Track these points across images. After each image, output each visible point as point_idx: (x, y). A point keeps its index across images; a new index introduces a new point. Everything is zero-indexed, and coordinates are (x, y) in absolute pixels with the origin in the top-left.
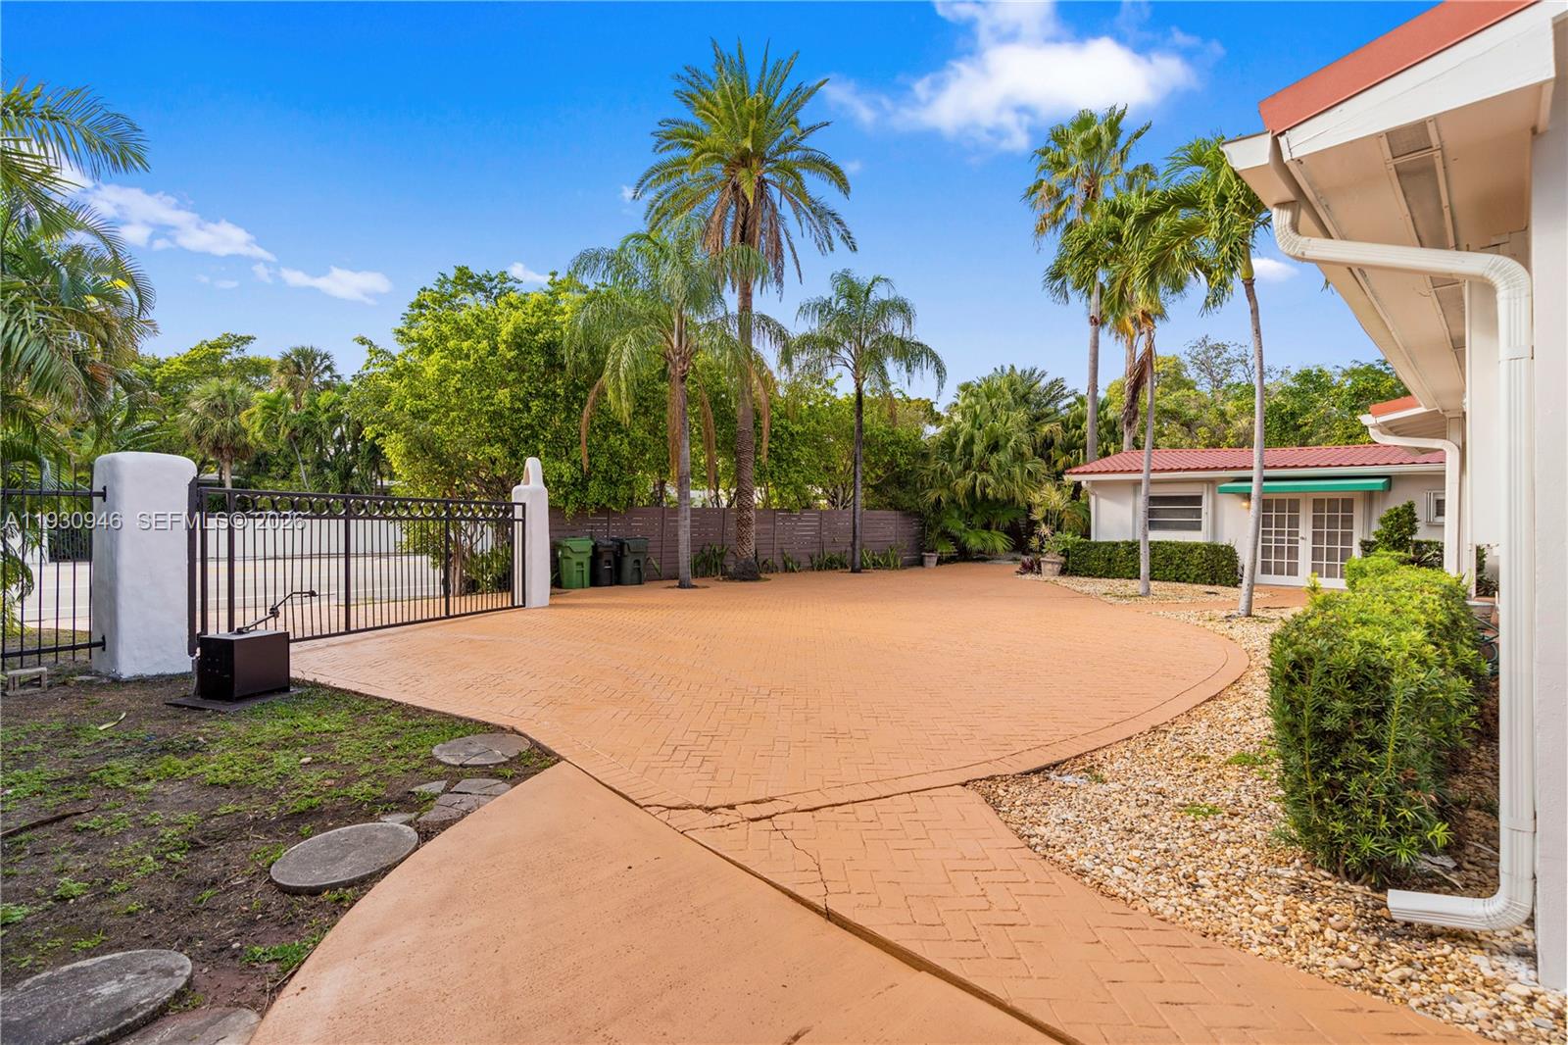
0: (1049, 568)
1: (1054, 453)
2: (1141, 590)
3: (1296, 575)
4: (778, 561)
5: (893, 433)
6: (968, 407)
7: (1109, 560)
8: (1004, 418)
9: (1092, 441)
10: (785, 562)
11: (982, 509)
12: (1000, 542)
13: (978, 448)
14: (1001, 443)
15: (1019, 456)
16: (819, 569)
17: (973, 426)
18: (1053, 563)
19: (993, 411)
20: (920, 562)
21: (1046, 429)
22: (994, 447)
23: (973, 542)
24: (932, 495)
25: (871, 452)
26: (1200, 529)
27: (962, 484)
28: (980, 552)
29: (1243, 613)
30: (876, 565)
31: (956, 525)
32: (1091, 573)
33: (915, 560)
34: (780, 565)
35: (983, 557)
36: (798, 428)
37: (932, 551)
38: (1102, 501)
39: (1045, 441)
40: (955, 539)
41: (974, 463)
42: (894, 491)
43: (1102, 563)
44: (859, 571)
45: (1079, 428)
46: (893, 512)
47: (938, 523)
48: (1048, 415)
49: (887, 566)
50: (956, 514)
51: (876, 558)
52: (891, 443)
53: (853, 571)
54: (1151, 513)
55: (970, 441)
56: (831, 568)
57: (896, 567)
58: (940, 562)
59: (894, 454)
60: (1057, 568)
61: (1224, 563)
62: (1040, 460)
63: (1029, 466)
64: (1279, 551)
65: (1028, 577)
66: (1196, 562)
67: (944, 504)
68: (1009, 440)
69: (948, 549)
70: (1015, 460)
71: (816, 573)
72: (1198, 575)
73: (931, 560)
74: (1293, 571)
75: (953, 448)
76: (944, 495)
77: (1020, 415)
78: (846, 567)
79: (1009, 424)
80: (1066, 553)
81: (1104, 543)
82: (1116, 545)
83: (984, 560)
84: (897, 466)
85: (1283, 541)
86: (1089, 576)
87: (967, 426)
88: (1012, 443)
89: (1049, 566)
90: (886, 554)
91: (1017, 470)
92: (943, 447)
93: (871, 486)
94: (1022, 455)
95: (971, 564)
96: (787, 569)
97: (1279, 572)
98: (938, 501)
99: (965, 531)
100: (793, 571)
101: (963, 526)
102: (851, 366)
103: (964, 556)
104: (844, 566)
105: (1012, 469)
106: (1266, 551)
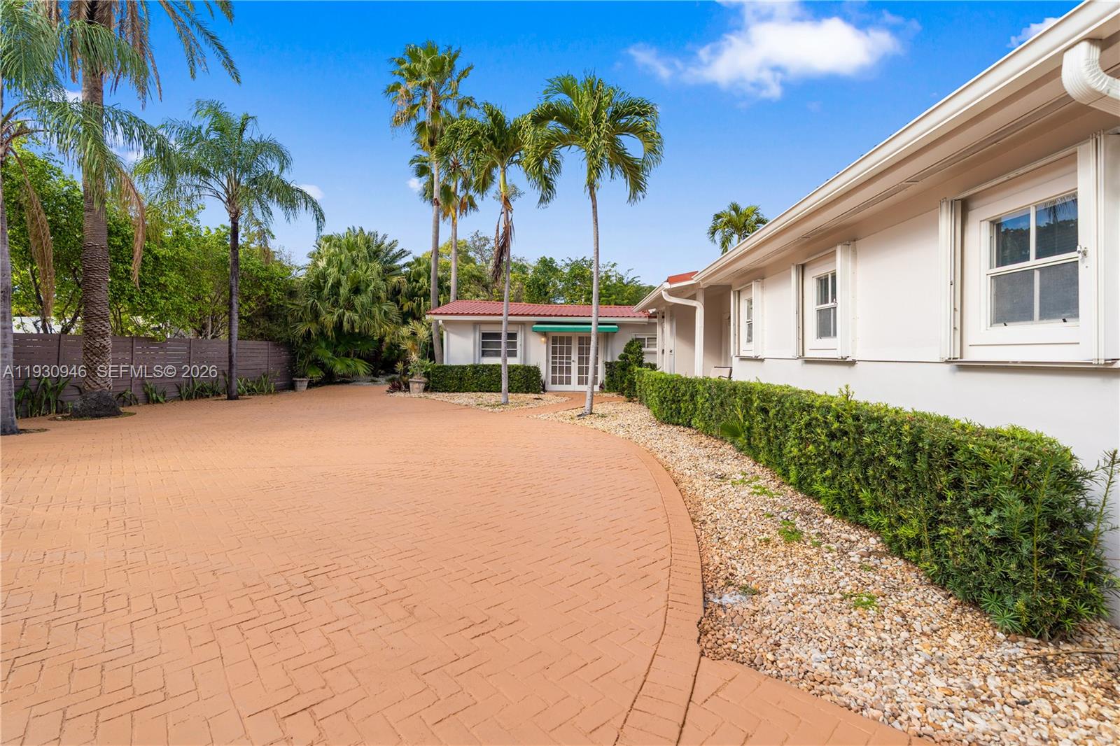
0: (416, 386)
1: (401, 299)
2: (503, 400)
3: (570, 384)
4: (137, 392)
5: (266, 270)
6: (333, 255)
7: (461, 379)
8: (364, 268)
9: (435, 292)
10: (147, 394)
11: (346, 340)
12: (362, 368)
13: (344, 291)
14: (363, 287)
15: (376, 299)
16: (189, 398)
17: (339, 271)
18: (419, 383)
19: (354, 262)
20: (291, 387)
21: (395, 280)
22: (356, 290)
23: (339, 368)
24: (302, 329)
25: (245, 285)
26: (515, 356)
27: (329, 319)
28: (343, 376)
29: (588, 412)
30: (251, 392)
31: (325, 354)
32: (447, 389)
33: (285, 385)
34: (140, 396)
35: (346, 380)
36: (163, 252)
37: (303, 377)
38: (451, 335)
39: (395, 289)
40: (322, 366)
41: (341, 301)
42: (264, 323)
43: (456, 382)
44: (236, 398)
45: (417, 282)
46: (265, 343)
47: (310, 352)
48: (394, 270)
49: (262, 392)
50: (323, 345)
51: (250, 384)
52: (266, 279)
53: (230, 398)
54: (484, 345)
55: (337, 284)
56: (201, 397)
57: (270, 392)
58: (311, 385)
59: (267, 289)
60: (422, 386)
61: (534, 378)
62: (391, 303)
63: (384, 307)
64: (561, 369)
65: (399, 395)
66: (517, 378)
67: (313, 336)
68: (369, 286)
69: (316, 374)
70: (373, 303)
71: (184, 403)
72: (518, 387)
73: (302, 384)
74: (568, 382)
75: (321, 289)
76: (314, 328)
77: (377, 266)
78: (219, 395)
79: (369, 273)
80: (427, 375)
81: (456, 366)
82: (464, 368)
83: (347, 382)
84: (270, 300)
85: (563, 363)
86: (445, 391)
87: (333, 271)
88: (371, 288)
89: (417, 385)
90: (260, 381)
91: (376, 310)
92: (312, 287)
93: (245, 318)
94: (379, 298)
95: (336, 387)
96: (149, 400)
97: (561, 383)
98: (309, 332)
99: (332, 359)
100: (158, 401)
101: (330, 355)
102: (225, 199)
103: (330, 379)
104: (216, 394)
105: (373, 309)
106: (554, 369)
